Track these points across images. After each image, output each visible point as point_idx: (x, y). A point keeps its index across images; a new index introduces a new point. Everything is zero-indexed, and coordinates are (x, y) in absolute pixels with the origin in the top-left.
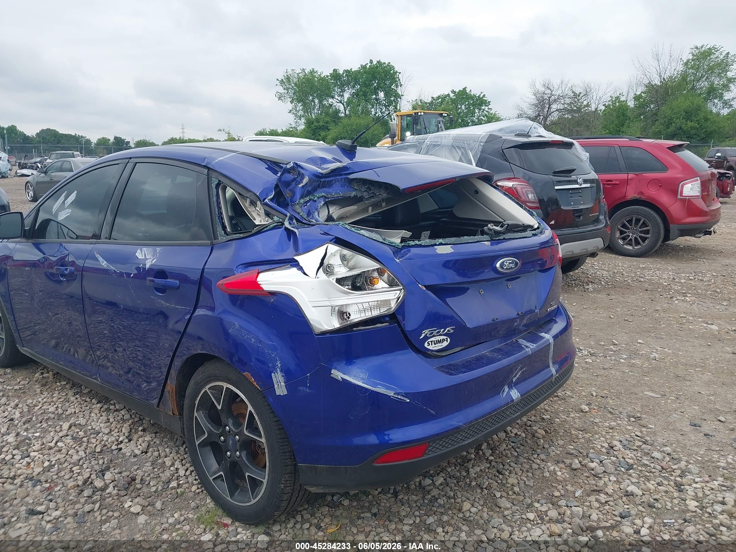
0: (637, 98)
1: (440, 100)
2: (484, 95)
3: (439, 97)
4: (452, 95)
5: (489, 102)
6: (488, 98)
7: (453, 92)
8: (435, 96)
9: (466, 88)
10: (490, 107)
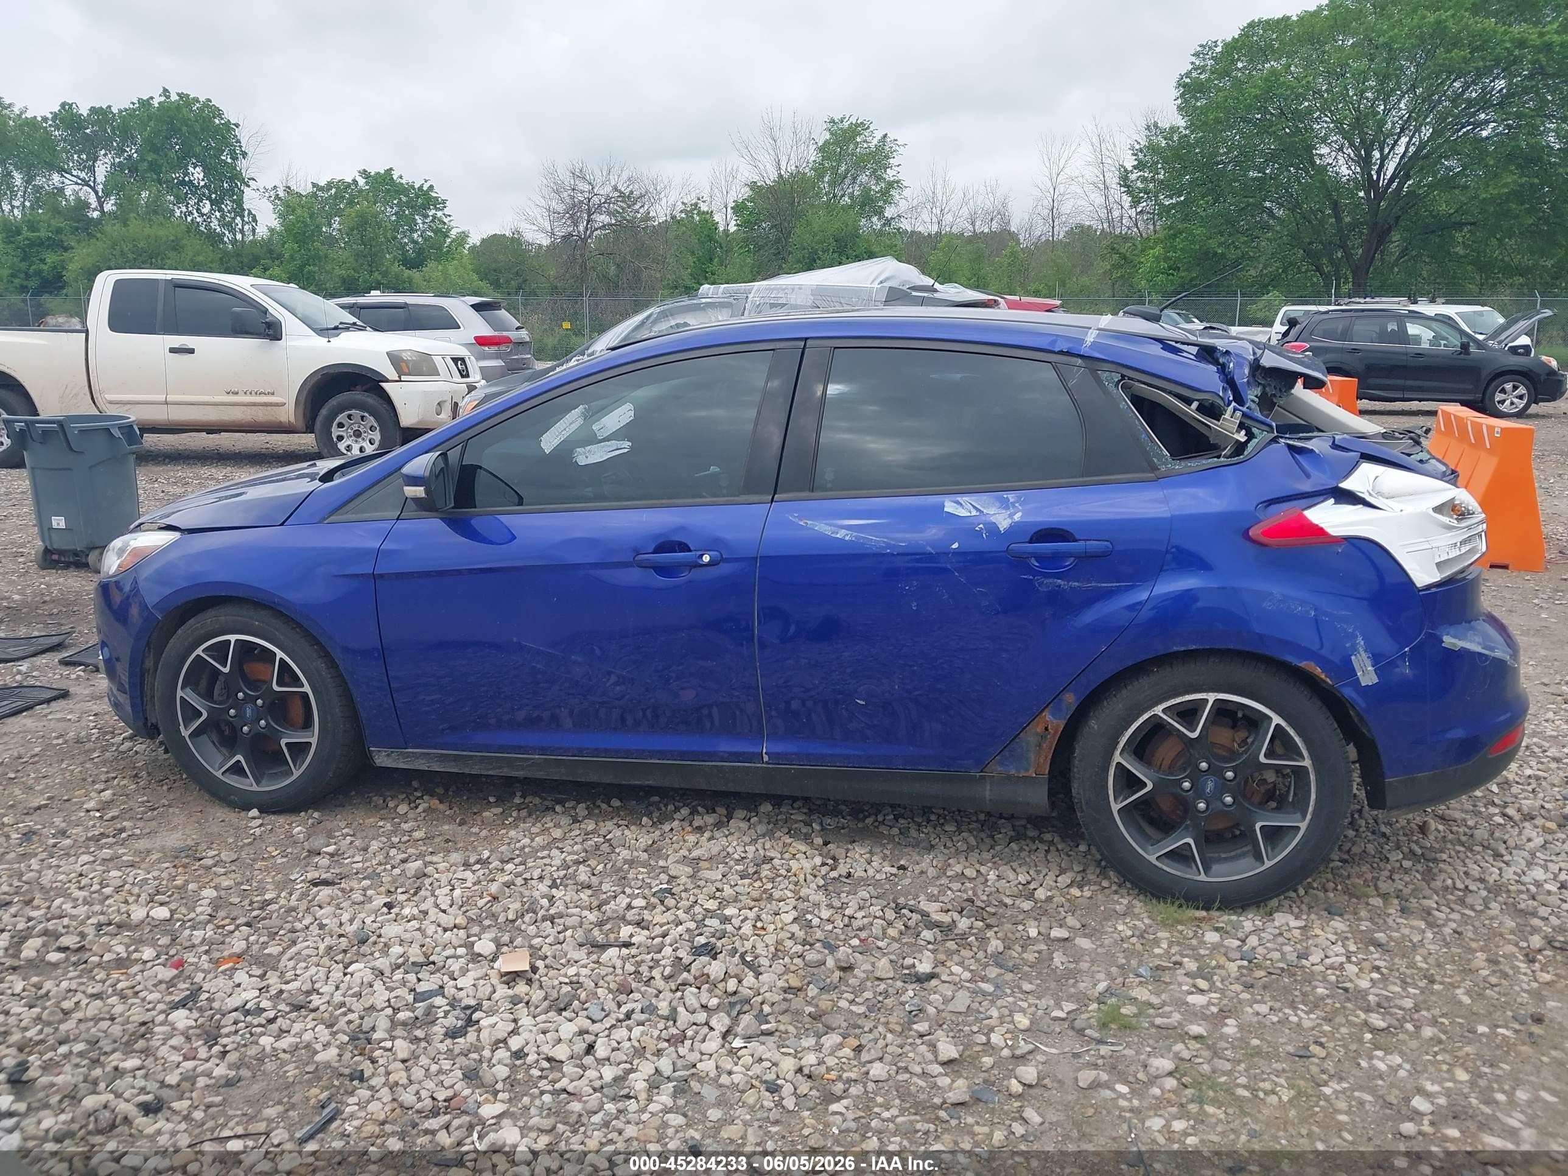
0: (739, 208)
1: (333, 191)
2: (431, 187)
3: (330, 185)
4: (361, 182)
5: (444, 202)
6: (440, 193)
7: (364, 173)
8: (322, 183)
9: (391, 169)
10: (446, 211)
